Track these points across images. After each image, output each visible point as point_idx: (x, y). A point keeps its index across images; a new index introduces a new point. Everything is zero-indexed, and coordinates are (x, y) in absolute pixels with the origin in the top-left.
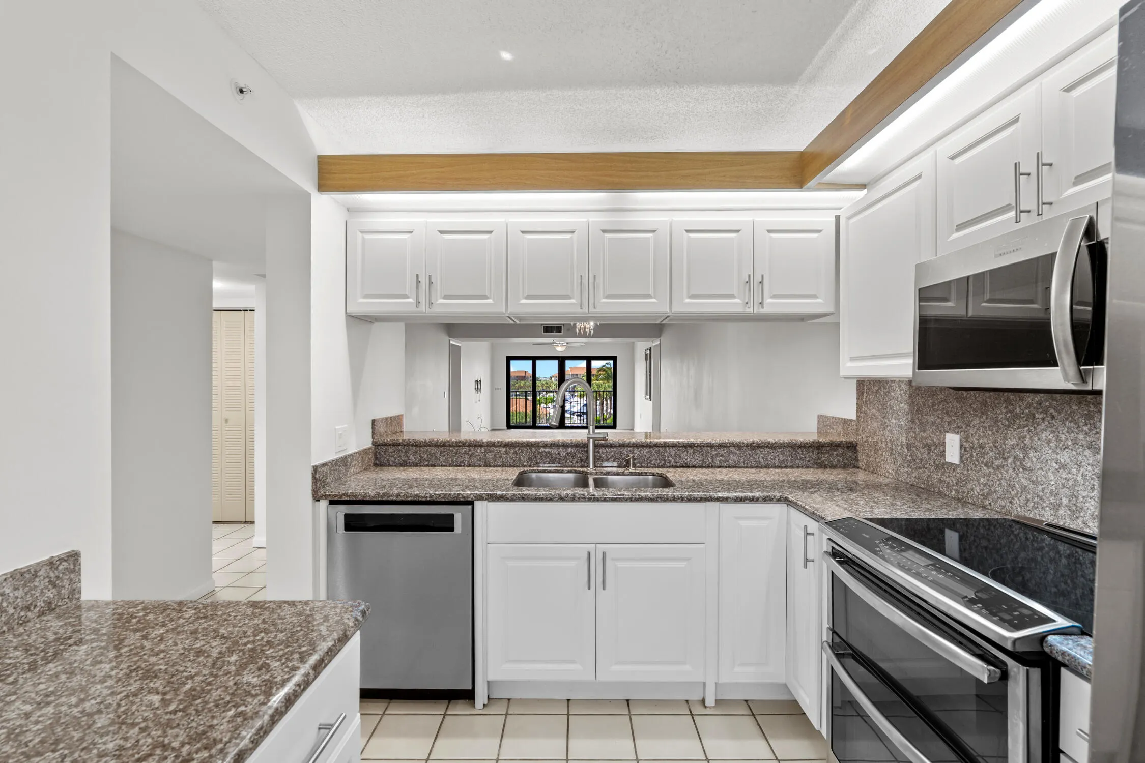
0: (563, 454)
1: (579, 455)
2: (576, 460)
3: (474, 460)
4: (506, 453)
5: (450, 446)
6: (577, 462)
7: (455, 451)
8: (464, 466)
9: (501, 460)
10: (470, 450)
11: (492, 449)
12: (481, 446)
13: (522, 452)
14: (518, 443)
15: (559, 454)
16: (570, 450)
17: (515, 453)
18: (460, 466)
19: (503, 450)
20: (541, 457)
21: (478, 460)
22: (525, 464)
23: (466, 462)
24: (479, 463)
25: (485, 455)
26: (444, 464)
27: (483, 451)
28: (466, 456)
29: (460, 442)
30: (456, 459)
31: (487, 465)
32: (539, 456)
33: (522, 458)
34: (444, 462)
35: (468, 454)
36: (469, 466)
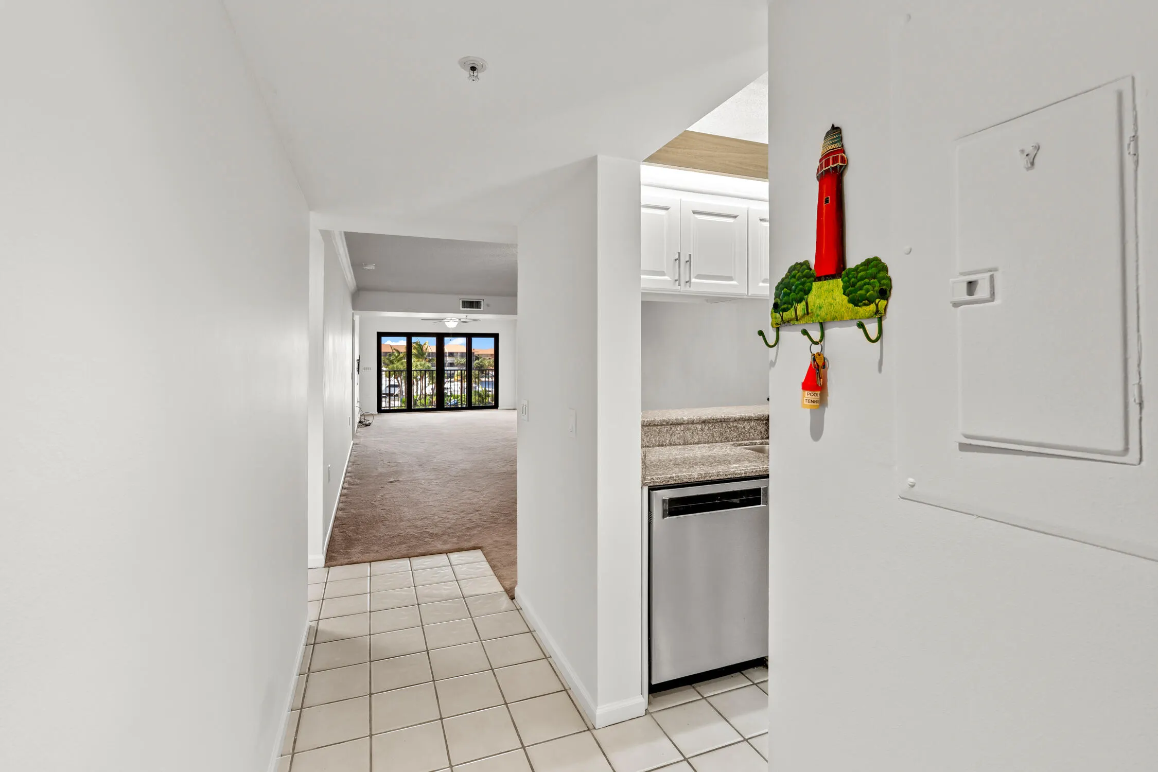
0: (747, 428)
1: (759, 428)
2: (757, 433)
3: (675, 438)
4: (702, 430)
5: (654, 425)
6: (758, 435)
7: (658, 430)
8: (665, 445)
9: (697, 437)
10: (671, 428)
11: (690, 426)
12: (681, 424)
13: (715, 428)
14: (714, 419)
15: (744, 427)
16: (752, 423)
17: (709, 429)
18: (662, 445)
19: (699, 427)
20: (730, 431)
21: (678, 438)
22: (717, 439)
23: (668, 441)
24: (679, 441)
25: (684, 433)
26: (648, 444)
27: (682, 429)
28: (668, 435)
29: (664, 421)
30: (659, 438)
31: (686, 443)
32: (728, 431)
33: (715, 434)
34: (648, 442)
35: (669, 433)
36: (670, 445)
